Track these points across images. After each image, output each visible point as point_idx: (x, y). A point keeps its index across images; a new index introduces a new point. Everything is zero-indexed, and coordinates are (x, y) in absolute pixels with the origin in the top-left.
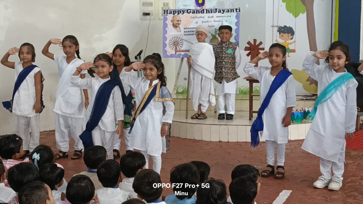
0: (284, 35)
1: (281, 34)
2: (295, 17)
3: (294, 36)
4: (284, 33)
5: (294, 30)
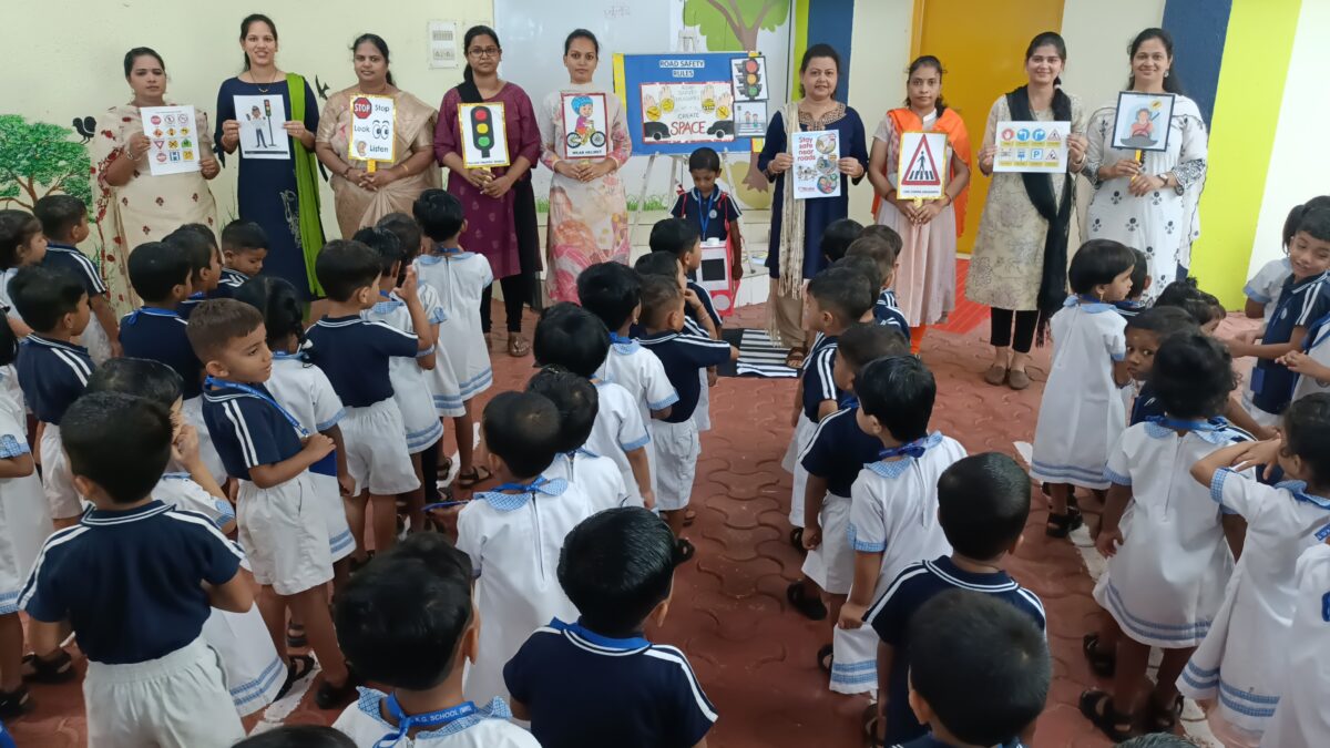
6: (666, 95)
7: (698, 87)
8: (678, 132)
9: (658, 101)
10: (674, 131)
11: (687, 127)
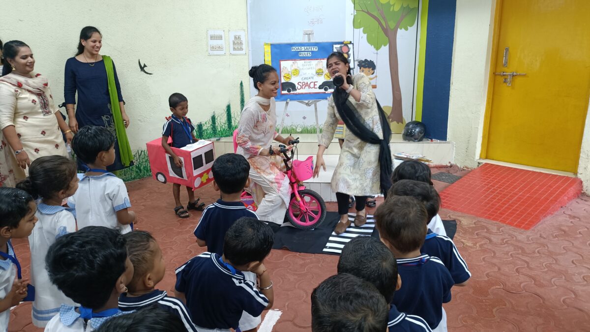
0: (364, 69)
1: (362, 68)
2: (377, 50)
3: (375, 71)
4: (365, 67)
5: (375, 64)
6: (295, 67)
7: (314, 62)
8: (301, 88)
9: (289, 70)
10: (299, 87)
11: (307, 85)
